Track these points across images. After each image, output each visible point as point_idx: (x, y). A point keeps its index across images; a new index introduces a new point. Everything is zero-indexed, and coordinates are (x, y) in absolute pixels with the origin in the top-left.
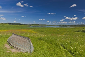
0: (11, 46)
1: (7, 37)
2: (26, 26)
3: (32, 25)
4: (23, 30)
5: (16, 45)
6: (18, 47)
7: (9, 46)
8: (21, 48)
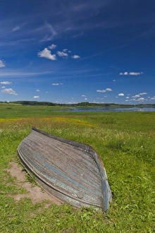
0: (29, 172)
1: (16, 139)
2: (62, 107)
3: (79, 105)
4: (58, 119)
5: (44, 172)
6: (52, 180)
7: (21, 169)
8: (63, 186)
